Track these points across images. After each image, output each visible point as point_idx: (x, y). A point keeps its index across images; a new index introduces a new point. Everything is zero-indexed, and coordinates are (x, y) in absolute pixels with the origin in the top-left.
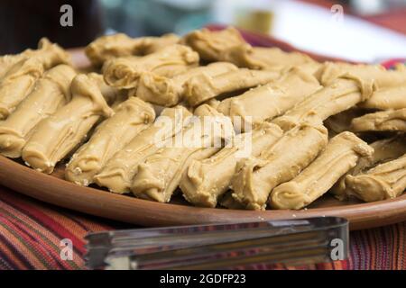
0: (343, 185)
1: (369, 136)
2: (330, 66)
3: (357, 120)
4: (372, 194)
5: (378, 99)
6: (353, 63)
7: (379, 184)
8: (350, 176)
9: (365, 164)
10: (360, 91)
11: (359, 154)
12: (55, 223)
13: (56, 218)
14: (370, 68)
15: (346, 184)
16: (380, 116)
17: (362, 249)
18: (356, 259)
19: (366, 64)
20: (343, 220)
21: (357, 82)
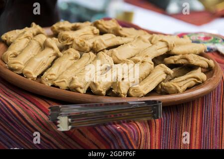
0: (160, 87)
1: (171, 66)
2: (155, 36)
3: (166, 59)
4: (172, 91)
5: (176, 50)
6: (165, 35)
7: (175, 87)
8: (163, 83)
9: (169, 78)
10: (168, 46)
11: (167, 74)
12: (37, 102)
13: (37, 99)
14: (172, 36)
15: (161, 86)
16: (176, 58)
17: (168, 115)
18: (165, 118)
19: (171, 35)
20: (160, 102)
21: (166, 43)
